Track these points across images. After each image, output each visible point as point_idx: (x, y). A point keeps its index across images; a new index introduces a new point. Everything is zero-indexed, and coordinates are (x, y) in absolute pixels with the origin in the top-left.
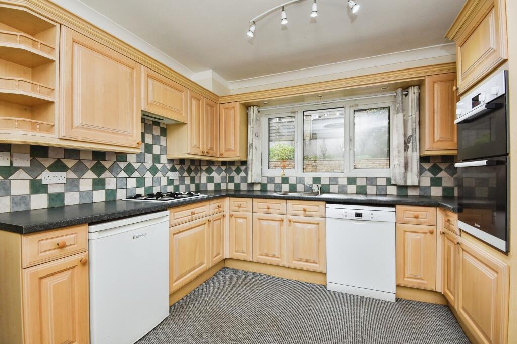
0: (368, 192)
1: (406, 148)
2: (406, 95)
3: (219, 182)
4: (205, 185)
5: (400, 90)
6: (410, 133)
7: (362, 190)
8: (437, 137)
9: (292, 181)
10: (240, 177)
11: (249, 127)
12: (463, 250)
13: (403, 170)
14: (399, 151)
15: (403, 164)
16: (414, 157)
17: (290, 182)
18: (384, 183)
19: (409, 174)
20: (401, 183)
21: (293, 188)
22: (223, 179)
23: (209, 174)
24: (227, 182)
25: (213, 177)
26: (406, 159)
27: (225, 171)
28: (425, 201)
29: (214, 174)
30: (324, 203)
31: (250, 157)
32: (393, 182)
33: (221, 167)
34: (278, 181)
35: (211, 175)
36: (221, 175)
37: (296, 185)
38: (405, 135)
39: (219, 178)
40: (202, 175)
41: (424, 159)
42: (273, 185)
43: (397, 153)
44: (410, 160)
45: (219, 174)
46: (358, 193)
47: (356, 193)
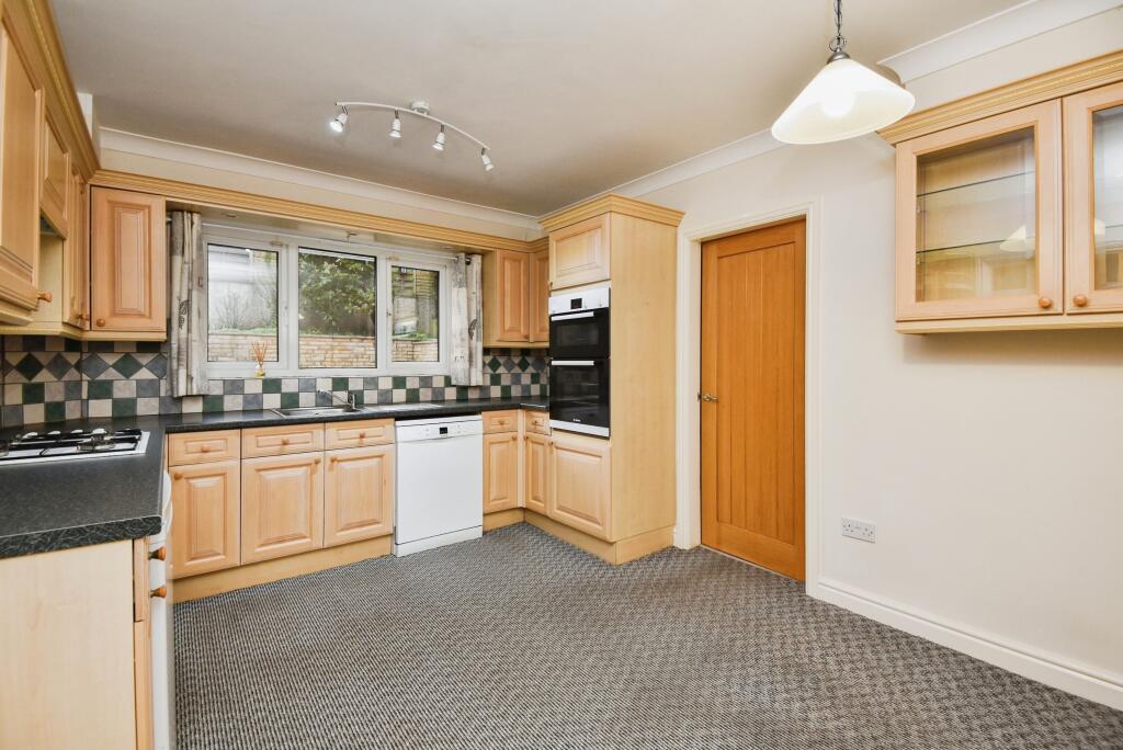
0: (422, 398)
1: (471, 335)
2: (468, 263)
3: (59, 398)
4: (17, 410)
5: (463, 255)
6: (474, 317)
7: (413, 397)
8: (507, 326)
9: (289, 387)
10: (134, 383)
11: (178, 260)
12: (557, 448)
13: (467, 364)
14: (462, 340)
15: (467, 358)
16: (479, 346)
17: (285, 389)
18: (442, 384)
19: (473, 370)
20: (463, 382)
21: (291, 401)
22: (73, 389)
23: (30, 379)
24: (85, 396)
25: (41, 386)
26: (470, 349)
27: (78, 366)
28: (507, 403)
29: (44, 376)
30: (392, 420)
31: (179, 333)
32: (453, 382)
33: (64, 354)
34: (253, 387)
35: (37, 379)
36: (66, 378)
37: (297, 395)
38: (469, 319)
39: (61, 386)
40: (7, 379)
41: (486, 351)
42: (240, 399)
43: (459, 342)
44: (474, 352)
45: (60, 376)
46: (408, 401)
47: (404, 400)
